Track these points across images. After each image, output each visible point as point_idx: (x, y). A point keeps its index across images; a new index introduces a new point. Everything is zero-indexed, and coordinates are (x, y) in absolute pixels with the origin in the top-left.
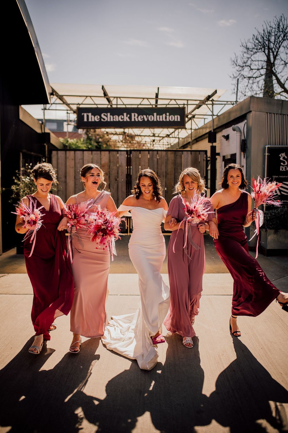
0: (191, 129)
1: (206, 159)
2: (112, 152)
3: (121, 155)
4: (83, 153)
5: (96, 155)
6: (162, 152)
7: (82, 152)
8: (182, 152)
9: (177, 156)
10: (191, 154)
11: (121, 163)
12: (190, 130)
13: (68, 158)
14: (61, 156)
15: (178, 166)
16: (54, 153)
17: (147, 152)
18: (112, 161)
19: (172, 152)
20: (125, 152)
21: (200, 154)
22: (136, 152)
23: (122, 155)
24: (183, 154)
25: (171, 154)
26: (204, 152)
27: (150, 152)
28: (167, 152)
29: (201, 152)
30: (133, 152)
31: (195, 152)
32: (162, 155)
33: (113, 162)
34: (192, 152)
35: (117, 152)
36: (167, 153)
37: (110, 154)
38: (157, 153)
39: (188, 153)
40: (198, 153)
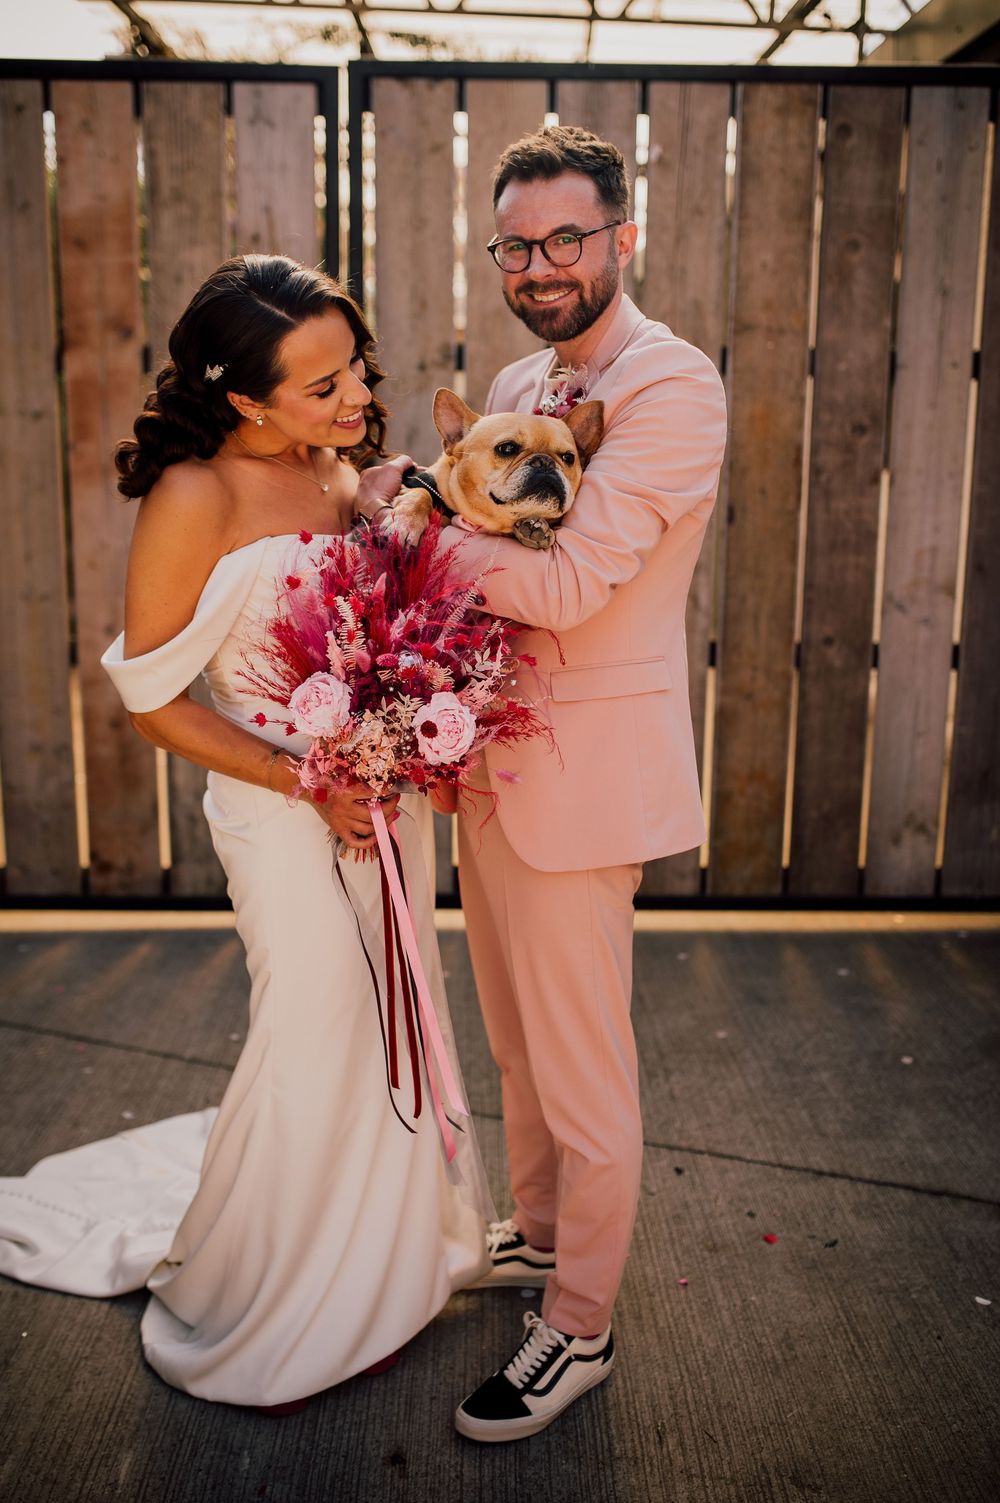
0: (860, 29)
2: (169, 90)
3: (258, 118)
9: (846, 130)
10: (994, 113)
11: (268, 210)
15: (854, 246)
17: (540, 89)
20: (308, 93)
22: (421, 85)
23: (270, 124)
25: (783, 112)
27: (566, 90)
28: (740, 89)
32: (686, 128)
35: (216, 90)
36: (746, 97)
37: (149, 110)
38: (637, 105)
39: (959, 104)
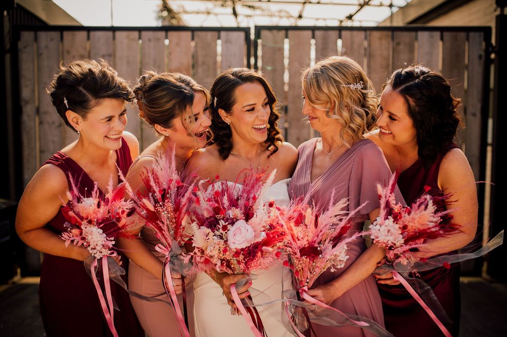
0: (391, 6)
1: (488, 54)
2: (202, 34)
3: (227, 41)
4: (114, 38)
5: (152, 44)
6: (355, 33)
7: (110, 33)
8: (413, 34)
9: (398, 44)
10: (442, 39)
12: (389, 8)
13: (68, 52)
14: (46, 47)
16: (27, 36)
17: (309, 33)
18: (200, 59)
19: (384, 33)
20: (242, 35)
21: (468, 39)
22: (275, 32)
23: (232, 43)
24: (416, 39)
25: (380, 39)
26: (482, 34)
27: (317, 33)
28: (368, 32)
29: (472, 34)
30: (264, 33)
31: (454, 33)
32: (352, 43)
33: (204, 63)
34: (445, 34)
35: (215, 33)
36: (370, 35)
37: (196, 38)
38: (338, 37)
39: (432, 37)
40: (462, 35)
